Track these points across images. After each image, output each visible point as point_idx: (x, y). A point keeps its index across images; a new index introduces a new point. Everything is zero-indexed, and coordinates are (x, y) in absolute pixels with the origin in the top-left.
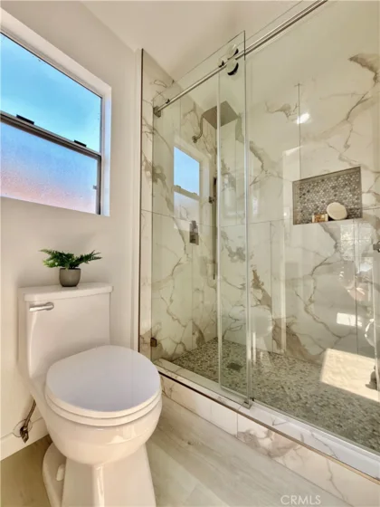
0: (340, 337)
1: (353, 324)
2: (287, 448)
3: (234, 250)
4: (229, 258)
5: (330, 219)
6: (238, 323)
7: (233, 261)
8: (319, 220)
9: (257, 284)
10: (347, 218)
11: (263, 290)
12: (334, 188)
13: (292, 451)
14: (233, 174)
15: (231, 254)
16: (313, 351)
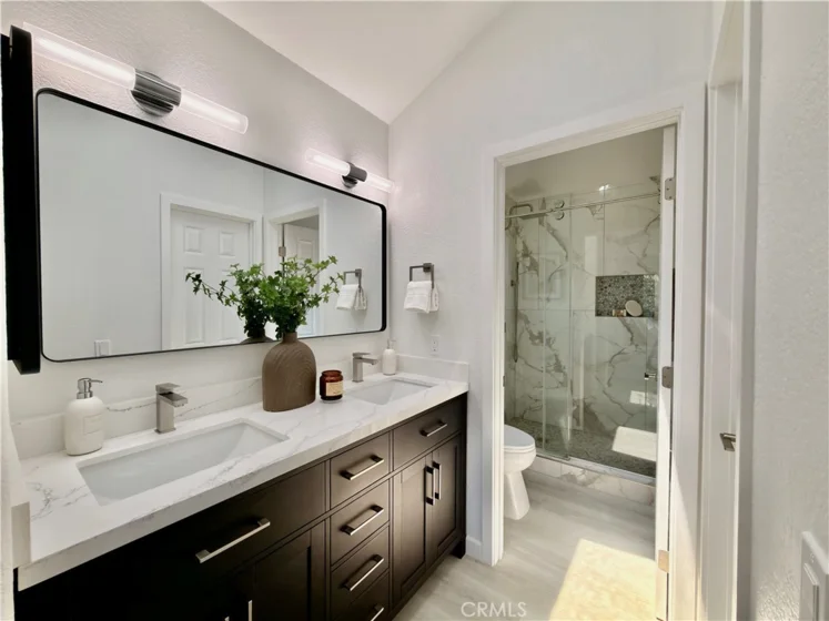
0: (632, 415)
1: (643, 403)
2: (595, 479)
3: (536, 334)
4: (530, 342)
5: (628, 315)
6: (538, 404)
7: (534, 344)
8: (618, 315)
9: (559, 368)
10: (642, 316)
11: (565, 374)
12: (632, 286)
13: (598, 480)
14: (535, 257)
15: (532, 337)
16: (609, 427)
